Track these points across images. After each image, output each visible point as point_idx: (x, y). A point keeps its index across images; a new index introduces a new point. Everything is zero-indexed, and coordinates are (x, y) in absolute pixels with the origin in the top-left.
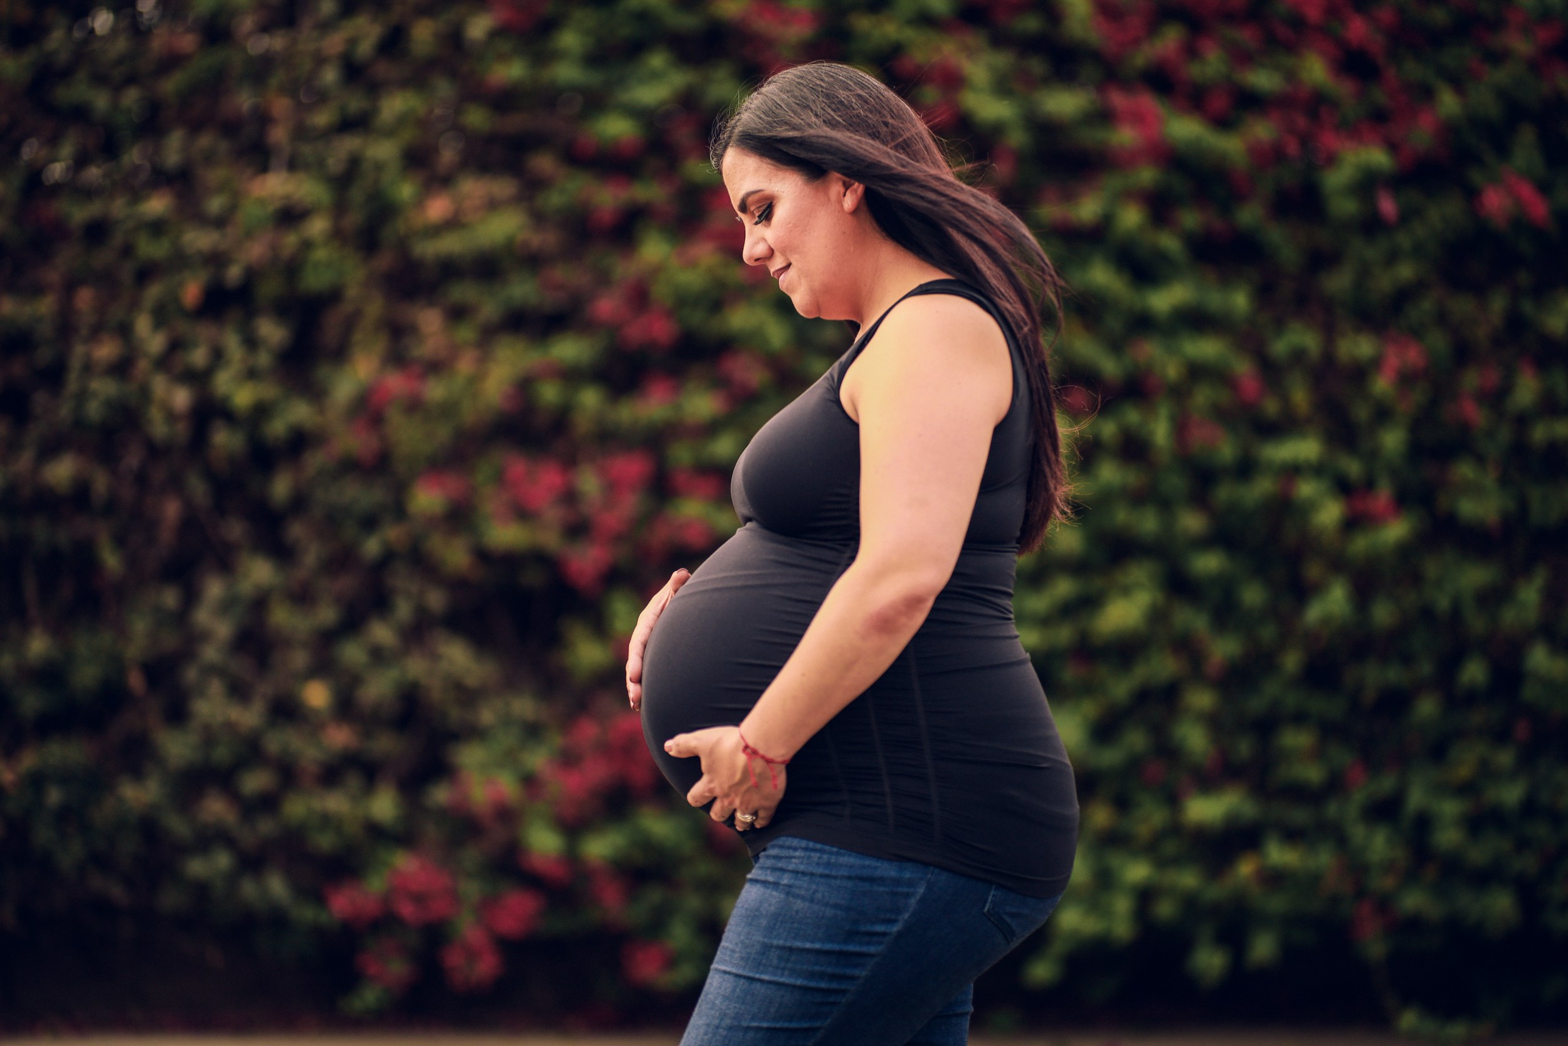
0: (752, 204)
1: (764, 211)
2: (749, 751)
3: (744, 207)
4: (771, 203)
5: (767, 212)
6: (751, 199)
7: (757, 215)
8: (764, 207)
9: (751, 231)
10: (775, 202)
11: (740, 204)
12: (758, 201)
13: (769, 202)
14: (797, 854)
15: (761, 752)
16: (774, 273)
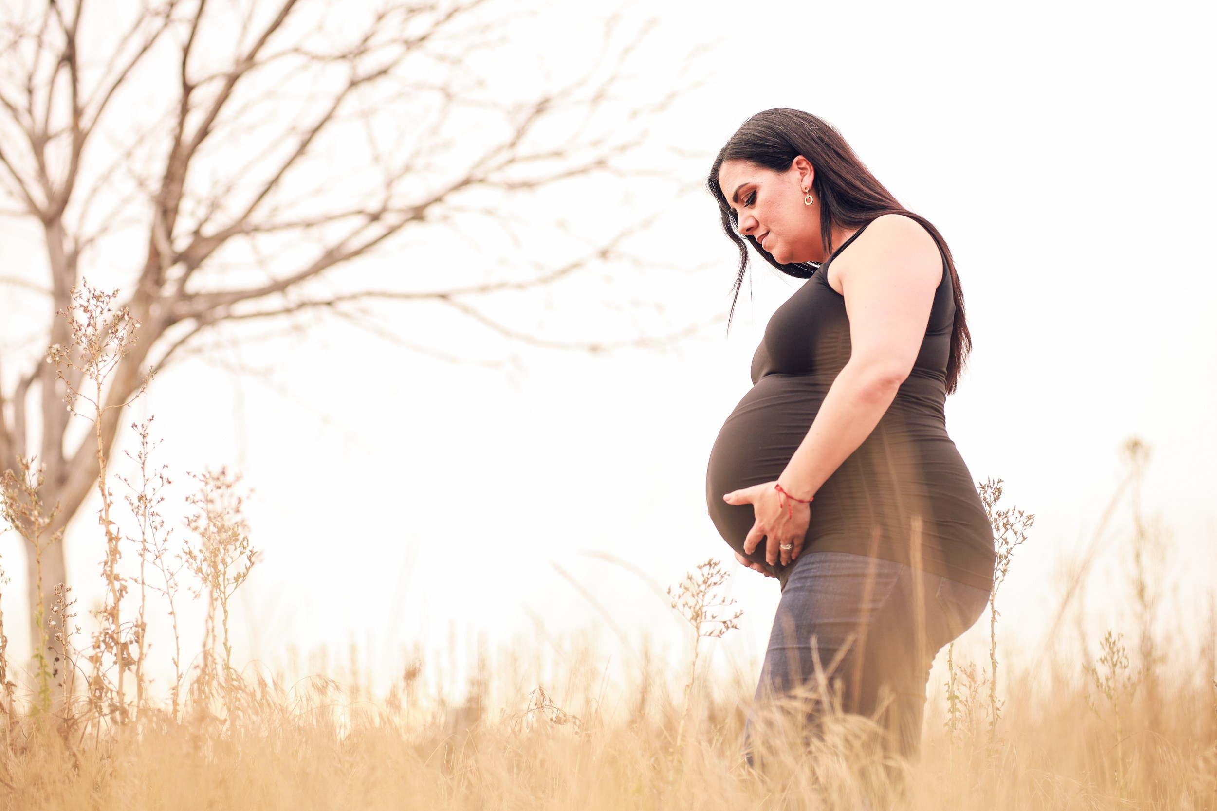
0: (743, 194)
1: (751, 197)
2: (779, 488)
3: (736, 198)
4: (755, 191)
5: (752, 198)
6: (741, 191)
7: (746, 201)
8: (751, 194)
9: (742, 214)
10: (757, 190)
11: (734, 196)
12: (746, 191)
13: (754, 190)
14: (814, 566)
15: (785, 490)
16: (758, 239)
